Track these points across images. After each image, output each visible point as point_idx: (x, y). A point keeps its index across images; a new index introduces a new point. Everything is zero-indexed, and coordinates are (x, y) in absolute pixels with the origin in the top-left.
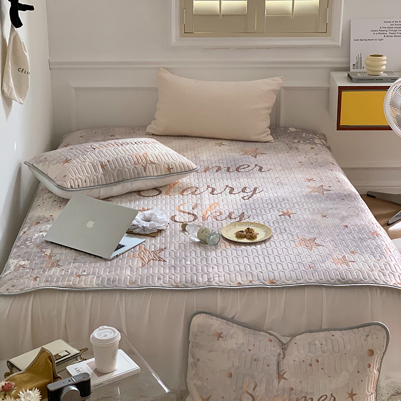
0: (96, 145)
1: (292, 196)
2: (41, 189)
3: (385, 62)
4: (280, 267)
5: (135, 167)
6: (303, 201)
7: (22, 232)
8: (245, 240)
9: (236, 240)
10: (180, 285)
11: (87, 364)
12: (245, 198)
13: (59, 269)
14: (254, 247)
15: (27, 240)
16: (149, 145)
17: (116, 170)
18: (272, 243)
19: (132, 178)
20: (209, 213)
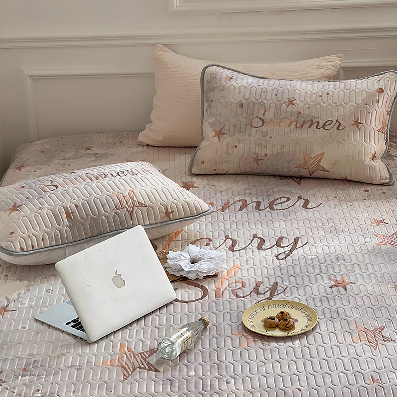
0: (58, 179)
1: (352, 251)
4: (328, 380)
5: (116, 213)
6: (367, 260)
8: (277, 333)
9: (263, 332)
12: (280, 257)
13: (1, 387)
14: (290, 344)
16: (139, 177)
17: (88, 220)
18: (318, 337)
19: (112, 229)
20: (226, 284)
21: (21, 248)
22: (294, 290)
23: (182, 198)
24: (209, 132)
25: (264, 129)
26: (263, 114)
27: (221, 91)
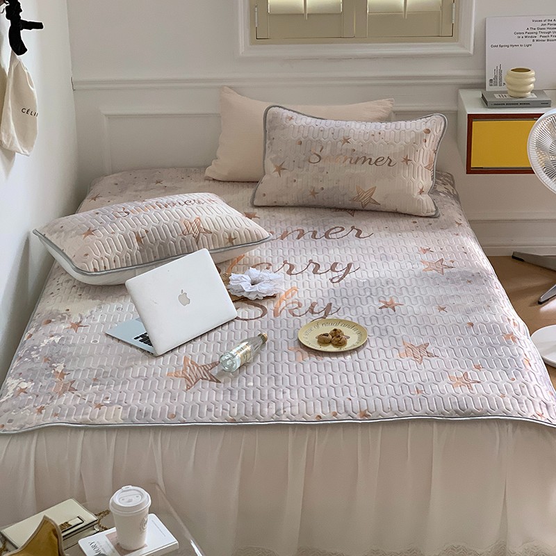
0: (130, 207)
1: (400, 276)
2: (56, 266)
3: (533, 80)
4: (377, 391)
5: (184, 239)
6: (414, 284)
7: (27, 335)
8: (331, 348)
9: (318, 347)
10: (237, 419)
11: (107, 536)
12: (334, 281)
13: (73, 395)
14: (342, 358)
15: (32, 349)
16: (205, 206)
17: (157, 244)
18: (368, 352)
19: (179, 253)
20: (284, 304)
21: (95, 269)
22: (347, 310)
23: (244, 226)
24: (271, 167)
25: (321, 164)
26: (321, 151)
27: (282, 129)
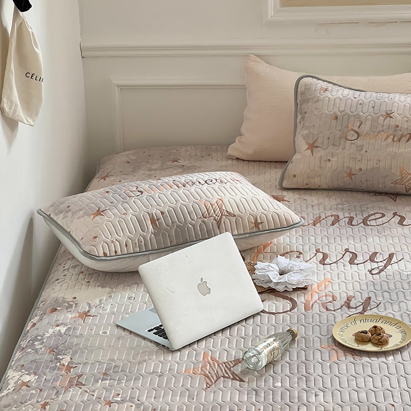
0: (144, 185)
2: (62, 250)
5: (203, 222)
7: (30, 324)
8: (370, 347)
9: (355, 346)
12: (374, 272)
13: (80, 390)
14: (383, 359)
15: (36, 339)
16: (228, 186)
17: (174, 227)
19: (198, 238)
20: (316, 297)
21: (104, 253)
22: (388, 305)
23: (272, 209)
24: (302, 145)
25: (359, 142)
26: (359, 127)
27: (315, 102)
